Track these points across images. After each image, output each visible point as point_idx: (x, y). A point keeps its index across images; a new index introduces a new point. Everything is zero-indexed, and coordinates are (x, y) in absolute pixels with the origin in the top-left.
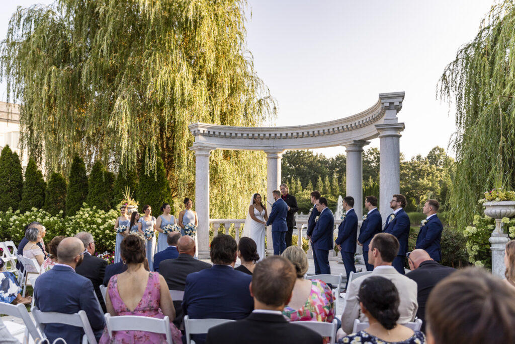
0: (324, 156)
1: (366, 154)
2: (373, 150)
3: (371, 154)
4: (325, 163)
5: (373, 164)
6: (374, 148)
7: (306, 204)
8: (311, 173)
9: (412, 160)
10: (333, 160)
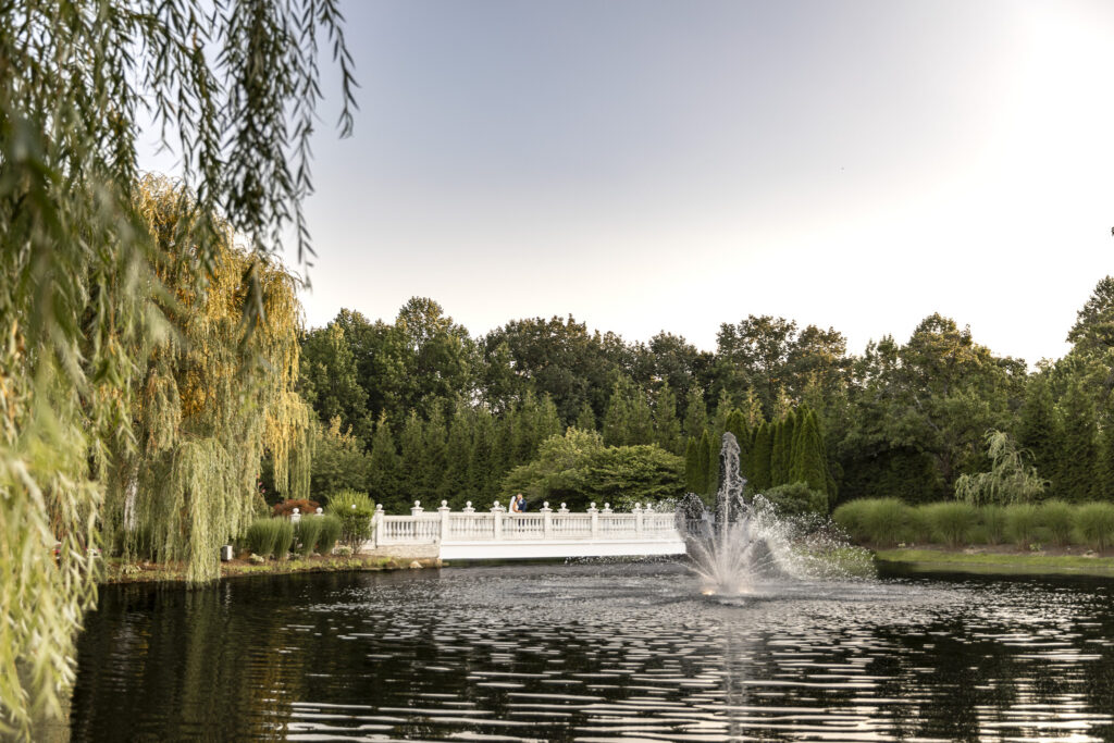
0: (618, 340)
1: (739, 336)
2: (756, 322)
3: (752, 334)
4: (620, 361)
5: (758, 365)
6: (758, 317)
7: (577, 476)
8: (579, 386)
9: (867, 352)
10: (644, 352)
